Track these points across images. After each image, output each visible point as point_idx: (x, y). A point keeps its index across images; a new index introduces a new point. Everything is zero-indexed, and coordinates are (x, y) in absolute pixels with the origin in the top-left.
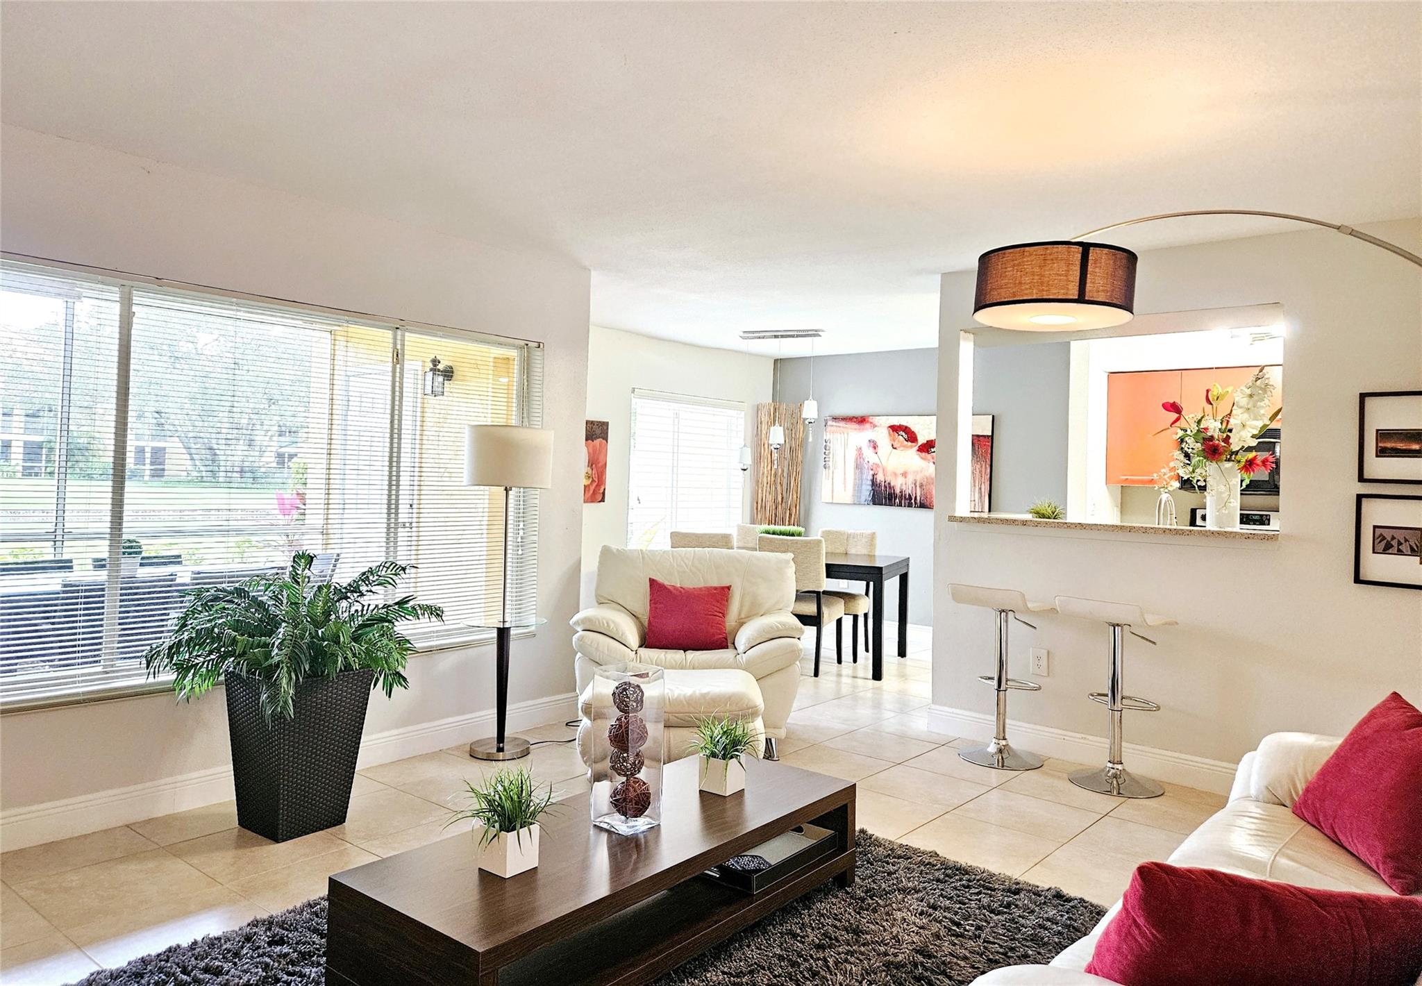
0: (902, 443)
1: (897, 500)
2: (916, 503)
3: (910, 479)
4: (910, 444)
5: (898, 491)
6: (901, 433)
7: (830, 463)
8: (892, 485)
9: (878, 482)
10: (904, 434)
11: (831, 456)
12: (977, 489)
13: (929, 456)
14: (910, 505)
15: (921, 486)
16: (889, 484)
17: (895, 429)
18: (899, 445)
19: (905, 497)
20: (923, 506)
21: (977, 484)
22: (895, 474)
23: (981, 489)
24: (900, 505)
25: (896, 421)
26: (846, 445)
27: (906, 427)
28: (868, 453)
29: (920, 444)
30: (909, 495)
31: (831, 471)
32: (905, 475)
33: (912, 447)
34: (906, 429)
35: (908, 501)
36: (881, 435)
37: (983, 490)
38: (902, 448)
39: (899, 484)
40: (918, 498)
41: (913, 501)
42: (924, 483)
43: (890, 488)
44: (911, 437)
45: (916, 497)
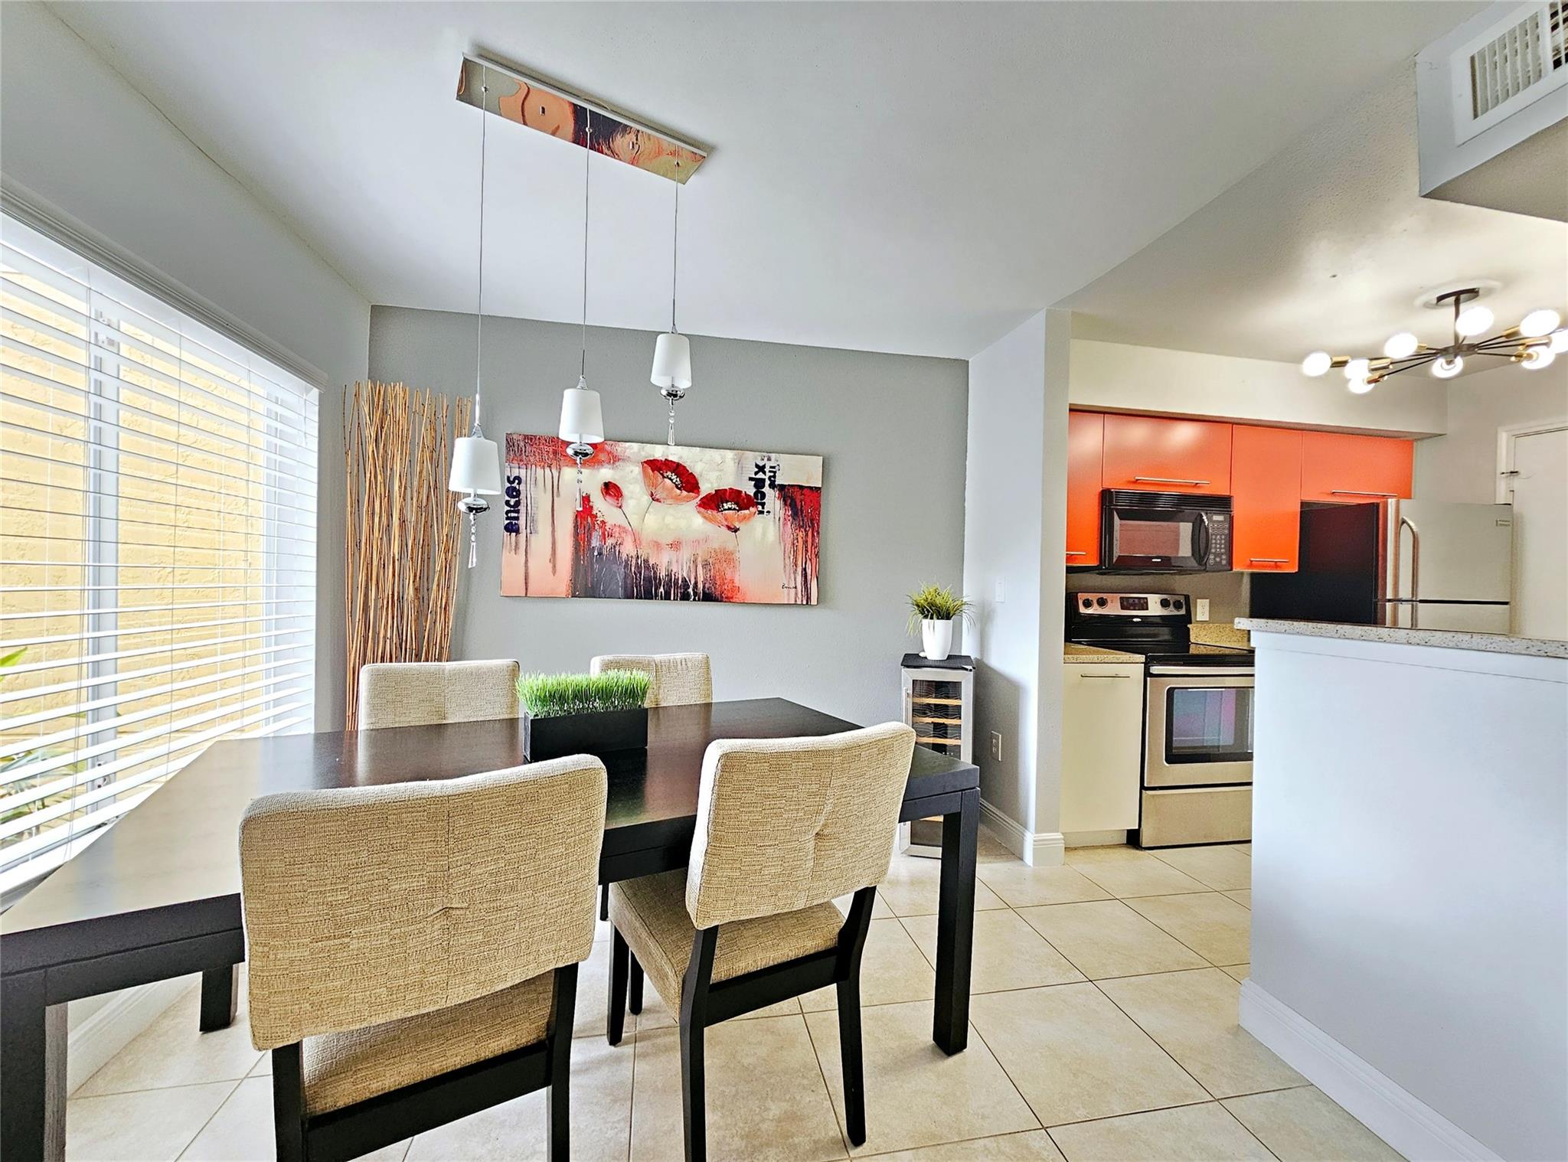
0: (670, 491)
1: (662, 589)
2: (695, 594)
3: (686, 554)
4: (685, 493)
5: (663, 574)
6: (669, 473)
7: (522, 522)
8: (651, 563)
9: (624, 557)
10: (674, 477)
11: (522, 508)
12: (799, 570)
13: (719, 516)
14: (685, 597)
15: (706, 565)
16: (646, 561)
17: (656, 466)
18: (664, 495)
19: (676, 583)
20: (708, 597)
21: (799, 563)
22: (657, 545)
23: (805, 569)
24: (667, 597)
25: (658, 452)
26: (555, 491)
27: (678, 465)
28: (601, 505)
29: (703, 494)
30: (684, 580)
31: (522, 536)
32: (675, 545)
33: (687, 500)
34: (678, 469)
35: (682, 592)
36: (631, 477)
37: (809, 571)
38: (669, 502)
39: (666, 563)
40: (700, 586)
41: (690, 590)
42: (711, 561)
43: (647, 568)
44: (688, 482)
45: (696, 583)
